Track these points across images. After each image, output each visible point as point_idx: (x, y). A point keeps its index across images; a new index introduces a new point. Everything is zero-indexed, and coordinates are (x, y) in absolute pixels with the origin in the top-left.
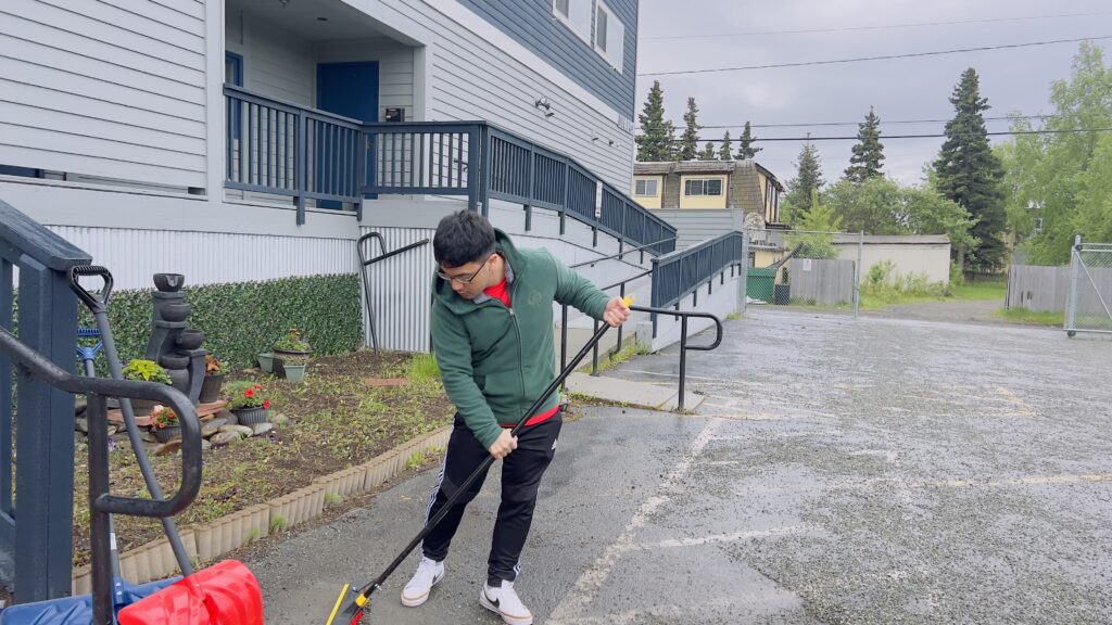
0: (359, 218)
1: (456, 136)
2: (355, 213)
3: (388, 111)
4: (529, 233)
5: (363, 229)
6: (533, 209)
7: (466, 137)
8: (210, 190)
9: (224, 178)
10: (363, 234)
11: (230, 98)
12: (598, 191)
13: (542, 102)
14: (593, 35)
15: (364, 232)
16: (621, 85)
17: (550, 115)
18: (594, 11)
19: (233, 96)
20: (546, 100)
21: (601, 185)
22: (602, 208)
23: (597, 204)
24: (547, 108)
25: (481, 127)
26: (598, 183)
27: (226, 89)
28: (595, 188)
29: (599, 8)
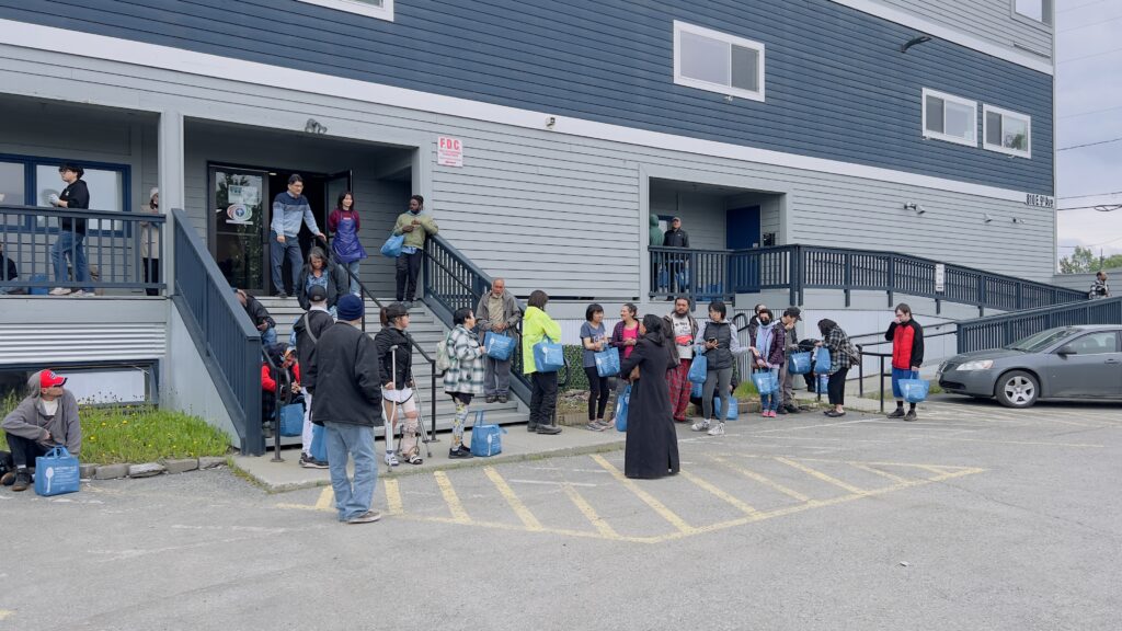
0: (735, 304)
1: (783, 254)
2: (732, 301)
3: (764, 236)
4: (850, 308)
5: (736, 311)
7: (788, 253)
8: (641, 297)
12: (938, 271)
13: (909, 204)
14: (980, 137)
15: (737, 313)
16: (1029, 168)
17: (923, 212)
18: (980, 117)
19: (653, 251)
20: (915, 202)
21: (942, 266)
22: (946, 284)
23: (937, 282)
24: (915, 208)
25: (797, 247)
26: (938, 266)
27: (649, 248)
28: (934, 269)
29: (988, 112)
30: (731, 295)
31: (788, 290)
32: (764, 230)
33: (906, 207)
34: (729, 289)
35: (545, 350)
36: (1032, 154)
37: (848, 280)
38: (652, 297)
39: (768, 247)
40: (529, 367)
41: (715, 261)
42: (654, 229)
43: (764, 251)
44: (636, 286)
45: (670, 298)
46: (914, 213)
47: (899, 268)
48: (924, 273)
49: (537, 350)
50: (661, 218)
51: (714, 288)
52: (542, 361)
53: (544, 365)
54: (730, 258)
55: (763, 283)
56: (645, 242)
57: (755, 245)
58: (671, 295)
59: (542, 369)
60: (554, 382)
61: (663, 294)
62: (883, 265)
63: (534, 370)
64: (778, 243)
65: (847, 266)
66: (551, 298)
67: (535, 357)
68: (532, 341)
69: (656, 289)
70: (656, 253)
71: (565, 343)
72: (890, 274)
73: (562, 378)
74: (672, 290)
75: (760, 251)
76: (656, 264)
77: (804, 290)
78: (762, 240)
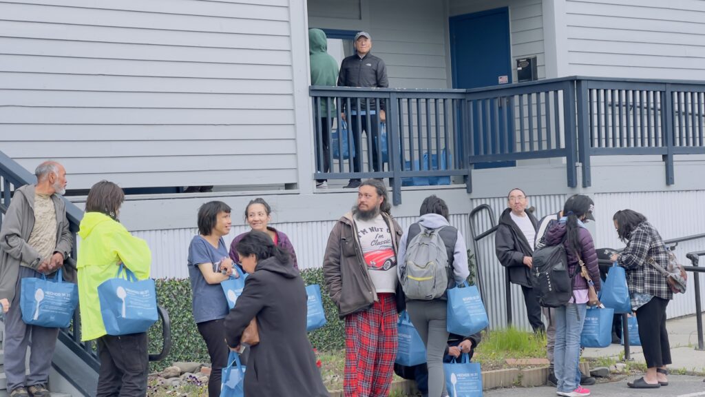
0: (469, 190)
1: (551, 94)
2: (465, 185)
3: (518, 62)
4: (672, 187)
5: (474, 201)
6: (675, 157)
7: (561, 93)
8: (301, 185)
9: (314, 172)
10: (475, 207)
11: (316, 98)
15: (476, 205)
19: (319, 97)
25: (575, 82)
27: (312, 90)
30: (464, 171)
31: (564, 159)
32: (518, 51)
34: (461, 163)
35: (121, 293)
37: (668, 137)
38: (320, 181)
39: (525, 83)
40: (92, 329)
41: (432, 111)
42: (319, 55)
43: (519, 90)
44: (289, 162)
45: (355, 183)
49: (107, 294)
50: (331, 34)
51: (434, 161)
52: (117, 314)
53: (120, 321)
54: (459, 104)
55: (518, 150)
56: (303, 82)
57: (503, 80)
58: (356, 175)
59: (116, 329)
60: (142, 353)
61: (341, 175)
63: (103, 333)
64: (543, 74)
65: (667, 114)
66: (129, 191)
67: (103, 309)
68: (96, 277)
69: (327, 167)
70: (325, 99)
71: (159, 276)
73: (156, 344)
74: (357, 167)
75: (512, 90)
76: (325, 120)
77: (592, 158)
78: (515, 69)
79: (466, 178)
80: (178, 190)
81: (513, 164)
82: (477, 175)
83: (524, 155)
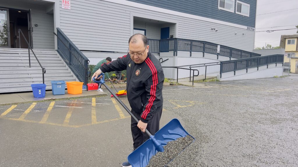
0: (159, 56)
4: (191, 57)
10: (160, 58)
12: (218, 47)
13: (213, 28)
14: (235, 10)
16: (248, 19)
17: (217, 31)
18: (235, 4)
20: (214, 28)
21: (220, 46)
22: (220, 51)
23: (218, 50)
24: (214, 29)
25: (176, 39)
26: (218, 46)
28: (217, 47)
29: (238, 3)
31: (174, 51)
32: (170, 34)
33: (212, 29)
36: (250, 16)
43: (170, 40)
46: (214, 31)
47: (207, 46)
48: (214, 47)
55: (169, 49)
57: (168, 38)
62: (202, 45)
64: (174, 37)
65: (191, 45)
72: (204, 48)
77: (178, 51)
78: (170, 37)
79: (159, 54)
80: (114, 52)
81: (168, 52)
82: (161, 53)
83: (170, 50)
